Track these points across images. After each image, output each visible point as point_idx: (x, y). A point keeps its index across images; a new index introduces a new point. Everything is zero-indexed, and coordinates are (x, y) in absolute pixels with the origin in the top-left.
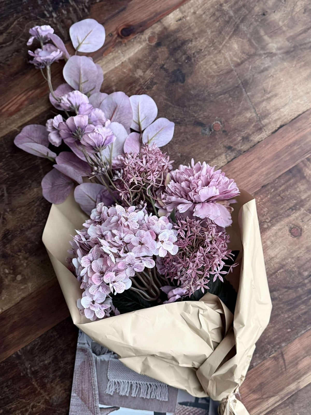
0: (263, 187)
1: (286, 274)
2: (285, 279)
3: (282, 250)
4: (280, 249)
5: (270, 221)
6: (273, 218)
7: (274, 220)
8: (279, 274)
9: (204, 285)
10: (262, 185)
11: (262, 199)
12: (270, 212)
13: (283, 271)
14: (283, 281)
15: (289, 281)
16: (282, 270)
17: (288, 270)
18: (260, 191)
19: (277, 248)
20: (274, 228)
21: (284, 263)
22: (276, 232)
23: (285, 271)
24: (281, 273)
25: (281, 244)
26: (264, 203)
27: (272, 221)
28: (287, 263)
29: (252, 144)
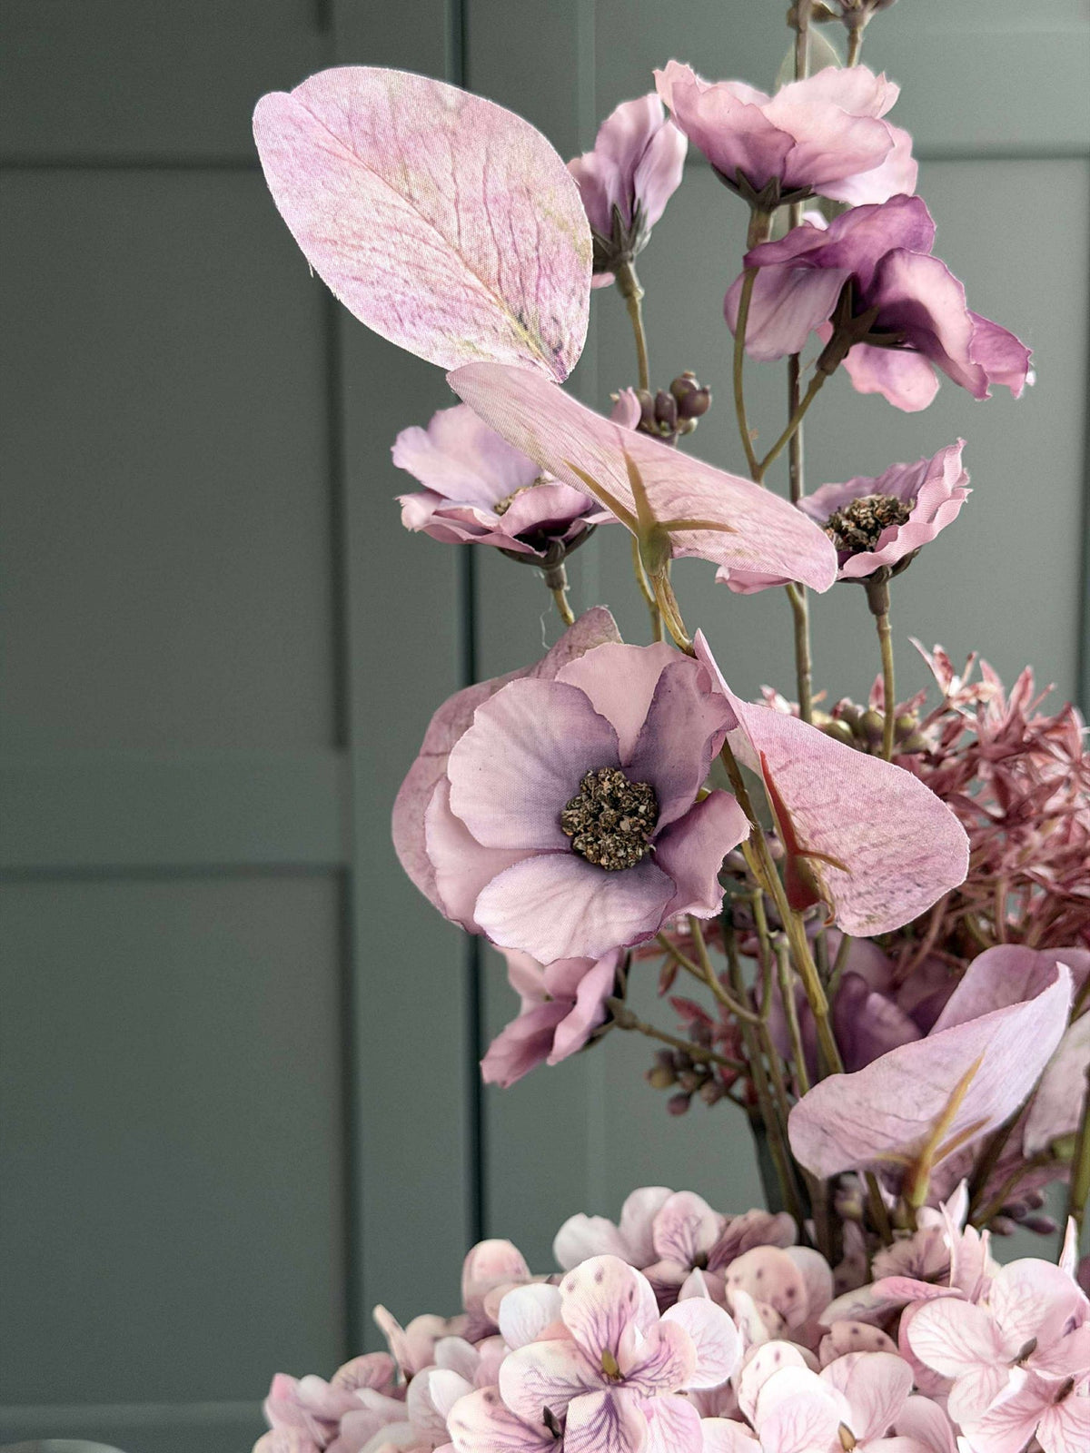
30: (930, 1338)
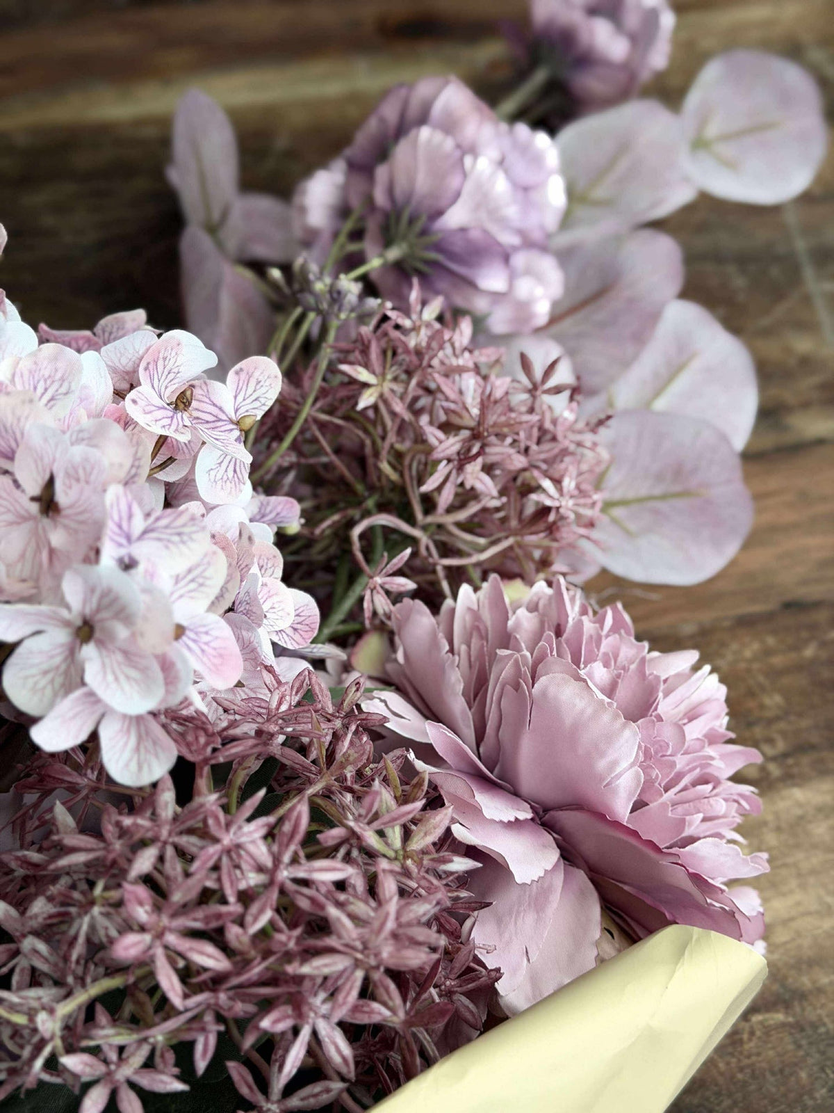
0: (792, 606)
1: (799, 1047)
2: (784, 1071)
3: (809, 913)
4: (798, 904)
5: (785, 755)
6: (801, 748)
7: (805, 760)
8: (752, 1033)
9: (133, 1085)
10: (789, 597)
11: (768, 652)
12: (792, 718)
13: (783, 1025)
14: (771, 1079)
15: (810, 1093)
16: (779, 1017)
17: (814, 1026)
18: (768, 617)
19: (784, 895)
20: (798, 794)
21: (805, 982)
22: (801, 818)
23: (799, 1027)
24: (768, 1030)
25: (811, 880)
26: (775, 674)
27: (790, 761)
28: (820, 991)
29: (788, 438)
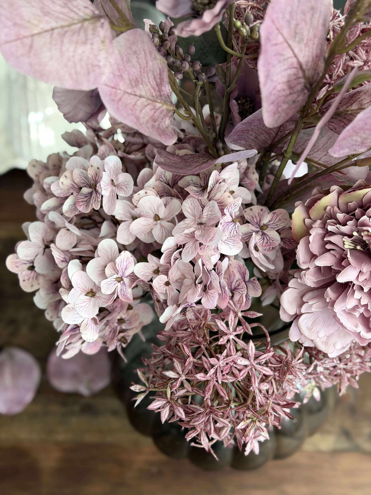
30: (187, 206)
